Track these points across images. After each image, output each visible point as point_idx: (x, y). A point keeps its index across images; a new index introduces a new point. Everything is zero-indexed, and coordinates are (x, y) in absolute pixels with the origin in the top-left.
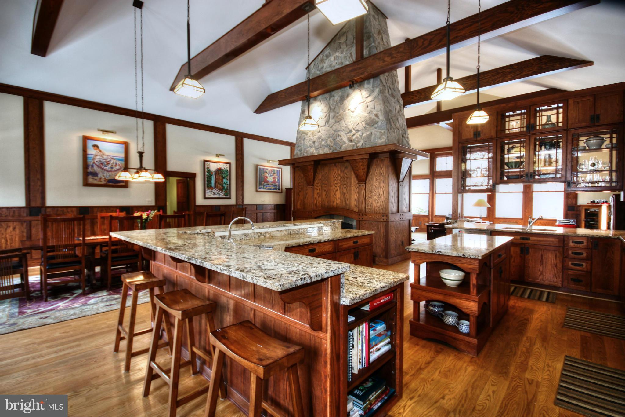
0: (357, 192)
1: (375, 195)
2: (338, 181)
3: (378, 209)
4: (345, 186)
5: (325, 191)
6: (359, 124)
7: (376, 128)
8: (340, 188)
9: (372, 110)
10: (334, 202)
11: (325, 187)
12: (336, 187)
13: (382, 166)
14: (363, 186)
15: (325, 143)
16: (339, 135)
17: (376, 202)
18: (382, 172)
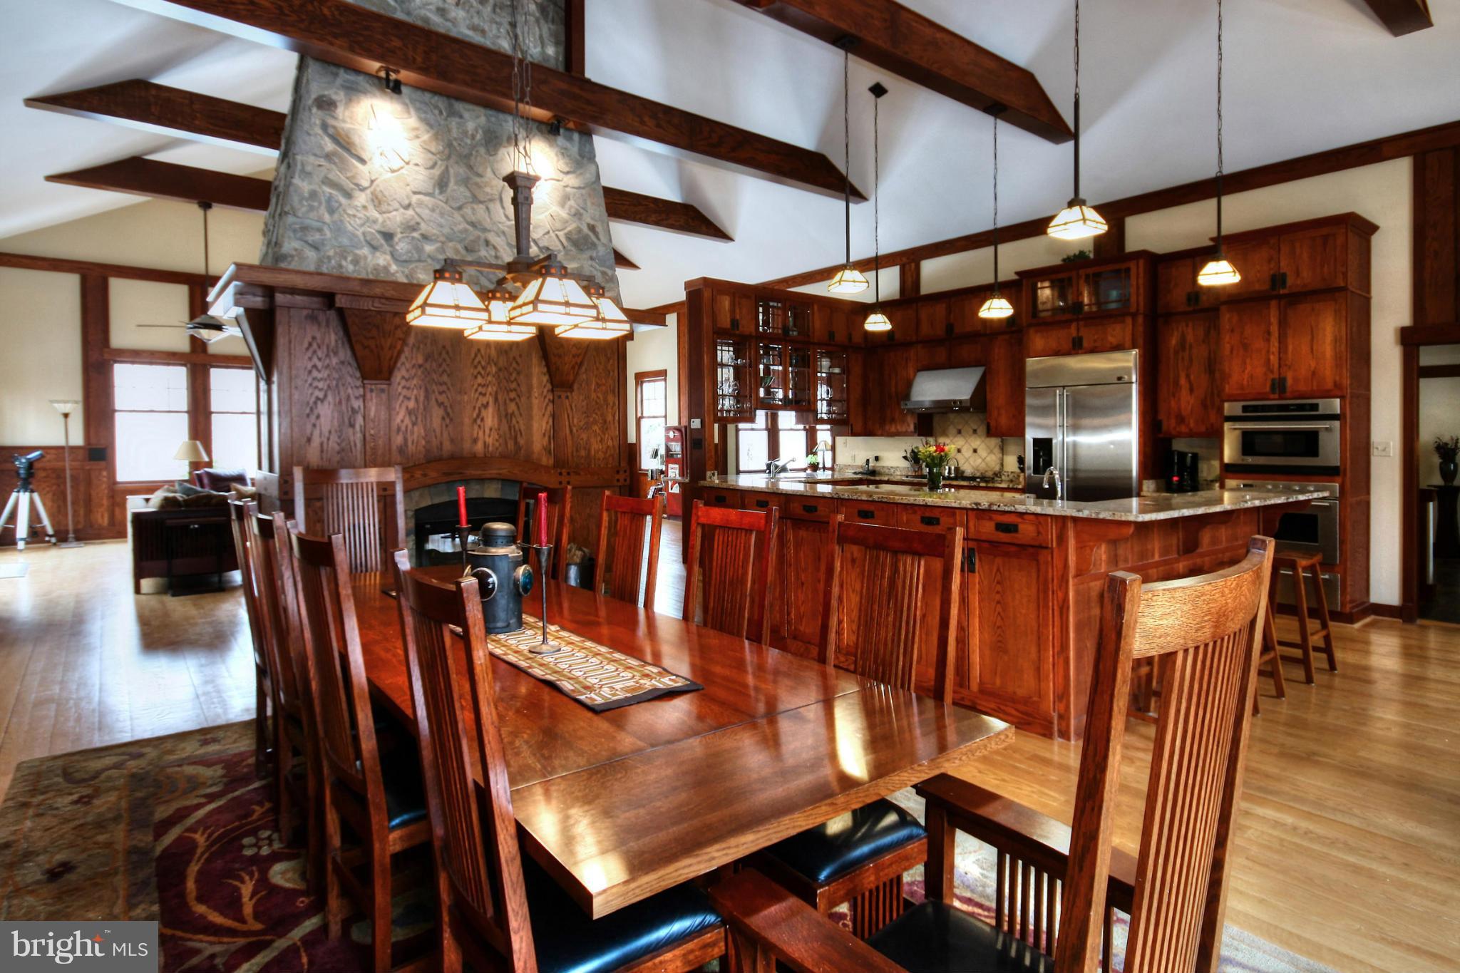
0: (548, 413)
1: (595, 422)
2: (490, 378)
4: (513, 395)
5: (440, 404)
6: (548, 232)
7: (592, 258)
8: (496, 400)
9: (582, 211)
10: (475, 441)
11: (440, 393)
12: (484, 395)
14: (567, 397)
15: (437, 250)
16: (487, 243)
17: (599, 438)
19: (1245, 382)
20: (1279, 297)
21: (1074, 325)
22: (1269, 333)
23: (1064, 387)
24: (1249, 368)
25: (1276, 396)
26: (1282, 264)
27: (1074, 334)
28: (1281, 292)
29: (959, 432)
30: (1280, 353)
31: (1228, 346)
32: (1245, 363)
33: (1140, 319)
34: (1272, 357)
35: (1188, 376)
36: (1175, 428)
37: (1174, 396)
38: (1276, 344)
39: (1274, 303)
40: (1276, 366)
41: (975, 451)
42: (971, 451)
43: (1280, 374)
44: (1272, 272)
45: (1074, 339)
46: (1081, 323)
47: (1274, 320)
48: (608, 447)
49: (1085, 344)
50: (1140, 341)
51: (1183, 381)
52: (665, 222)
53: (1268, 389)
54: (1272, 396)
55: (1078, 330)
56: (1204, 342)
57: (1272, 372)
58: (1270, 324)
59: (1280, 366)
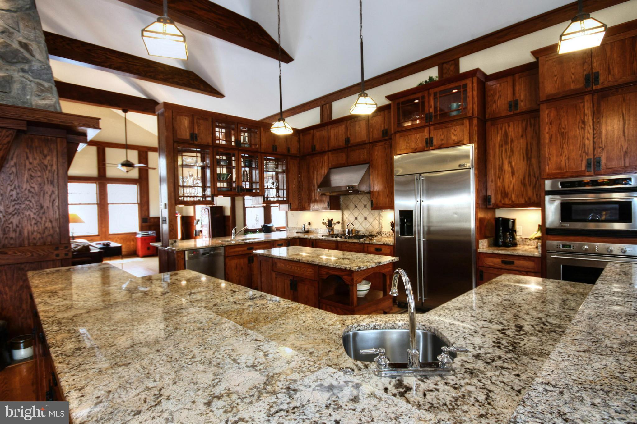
3: (39, 236)
13: (46, 152)
18: (46, 162)
19: (563, 163)
20: (593, 92)
21: (426, 130)
22: (584, 122)
23: (420, 174)
24: (566, 152)
25: (592, 173)
26: (595, 65)
27: (427, 136)
28: (594, 88)
29: (356, 207)
30: (594, 138)
31: (547, 136)
32: (563, 148)
33: (475, 121)
34: (587, 142)
35: (510, 163)
36: (500, 201)
37: (499, 178)
38: (591, 131)
39: (587, 98)
40: (591, 148)
41: (365, 218)
42: (363, 218)
43: (594, 155)
44: (585, 73)
45: (427, 139)
46: (432, 128)
47: (588, 112)
48: (46, 228)
49: (435, 143)
50: (476, 138)
51: (506, 167)
52: (171, 80)
53: (583, 168)
54: (587, 174)
55: (430, 133)
56: (522, 136)
57: (587, 154)
58: (585, 114)
59: (594, 149)
